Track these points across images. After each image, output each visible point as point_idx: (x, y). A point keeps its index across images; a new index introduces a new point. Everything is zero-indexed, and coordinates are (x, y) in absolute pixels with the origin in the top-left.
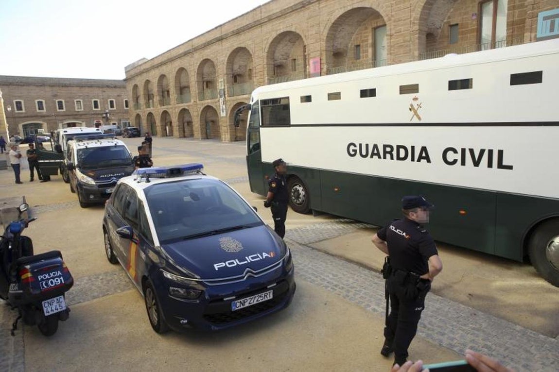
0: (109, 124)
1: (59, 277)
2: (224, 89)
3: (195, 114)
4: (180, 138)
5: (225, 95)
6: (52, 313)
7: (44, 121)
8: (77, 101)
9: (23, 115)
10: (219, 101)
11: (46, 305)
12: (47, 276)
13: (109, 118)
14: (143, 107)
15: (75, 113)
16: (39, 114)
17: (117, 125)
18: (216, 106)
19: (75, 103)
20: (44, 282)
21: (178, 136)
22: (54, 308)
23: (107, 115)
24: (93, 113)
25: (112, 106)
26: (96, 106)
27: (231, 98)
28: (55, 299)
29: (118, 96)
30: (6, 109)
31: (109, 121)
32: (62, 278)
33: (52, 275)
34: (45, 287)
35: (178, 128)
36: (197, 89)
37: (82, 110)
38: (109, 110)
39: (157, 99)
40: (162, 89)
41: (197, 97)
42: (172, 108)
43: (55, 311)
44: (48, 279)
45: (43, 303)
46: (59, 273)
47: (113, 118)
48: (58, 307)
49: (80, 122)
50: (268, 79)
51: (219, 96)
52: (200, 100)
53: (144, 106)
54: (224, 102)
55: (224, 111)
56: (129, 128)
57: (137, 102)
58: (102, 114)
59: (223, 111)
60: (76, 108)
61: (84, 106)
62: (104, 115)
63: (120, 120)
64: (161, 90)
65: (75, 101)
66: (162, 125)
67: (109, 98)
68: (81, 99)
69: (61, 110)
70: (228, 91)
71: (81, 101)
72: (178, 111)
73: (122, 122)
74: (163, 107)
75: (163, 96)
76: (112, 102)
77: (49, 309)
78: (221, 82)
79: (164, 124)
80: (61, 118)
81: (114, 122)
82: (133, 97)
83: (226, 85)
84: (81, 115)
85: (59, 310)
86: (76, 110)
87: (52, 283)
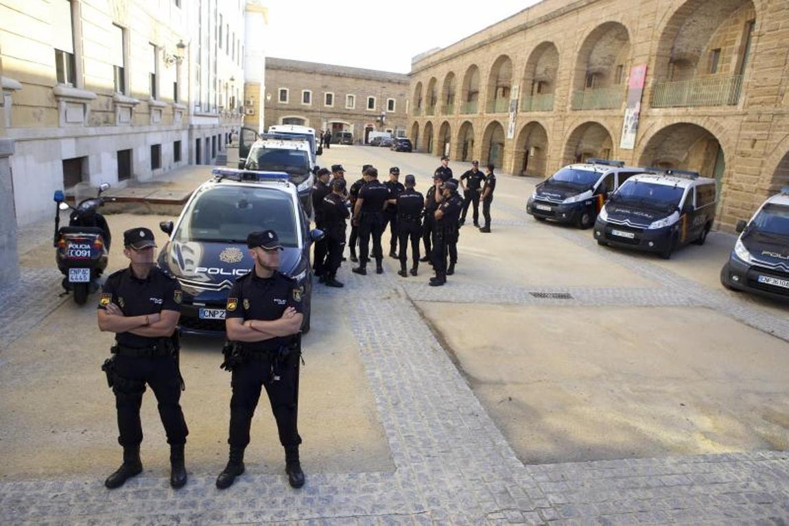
0: (383, 131)
1: (87, 250)
2: (517, 100)
3: (479, 131)
4: (457, 160)
5: (517, 108)
6: (76, 281)
7: (307, 117)
8: (350, 97)
9: (285, 107)
10: (509, 117)
11: (73, 272)
12: (77, 246)
13: (385, 123)
14: (424, 113)
15: (345, 112)
16: (304, 108)
17: (393, 133)
18: (504, 123)
19: (347, 98)
20: (72, 251)
21: (455, 158)
22: (78, 277)
23: (382, 119)
24: (365, 114)
25: (391, 107)
26: (371, 106)
27: (525, 114)
28: (82, 270)
29: (401, 95)
30: (266, 99)
31: (384, 126)
32: (89, 252)
33: (81, 246)
34: (72, 255)
35: (456, 147)
36: (486, 97)
37: (354, 108)
38: (387, 113)
39: (439, 103)
40: (449, 91)
41: (485, 107)
42: (453, 119)
43: (79, 281)
44: (76, 249)
45: (70, 269)
46: (89, 247)
47: (389, 123)
48: (82, 277)
49: (348, 123)
50: (574, 92)
51: (509, 109)
52: (487, 113)
53: (425, 112)
54: (514, 118)
55: (513, 131)
56: (400, 138)
57: (419, 106)
58: (376, 116)
59: (511, 132)
60: (347, 104)
61: (357, 104)
62: (379, 118)
63: (396, 128)
64: (447, 93)
65: (347, 95)
66: (439, 141)
67: (389, 96)
68: (355, 94)
69: (328, 106)
70: (522, 104)
71: (355, 96)
72: (460, 123)
73: (398, 130)
74: (445, 116)
75: (448, 101)
76: (391, 103)
77: (74, 277)
78: (515, 90)
79: (443, 139)
80: (326, 115)
81: (390, 129)
82: (415, 99)
83: (520, 94)
84: (351, 115)
85: (83, 281)
86: (347, 107)
87: (79, 253)
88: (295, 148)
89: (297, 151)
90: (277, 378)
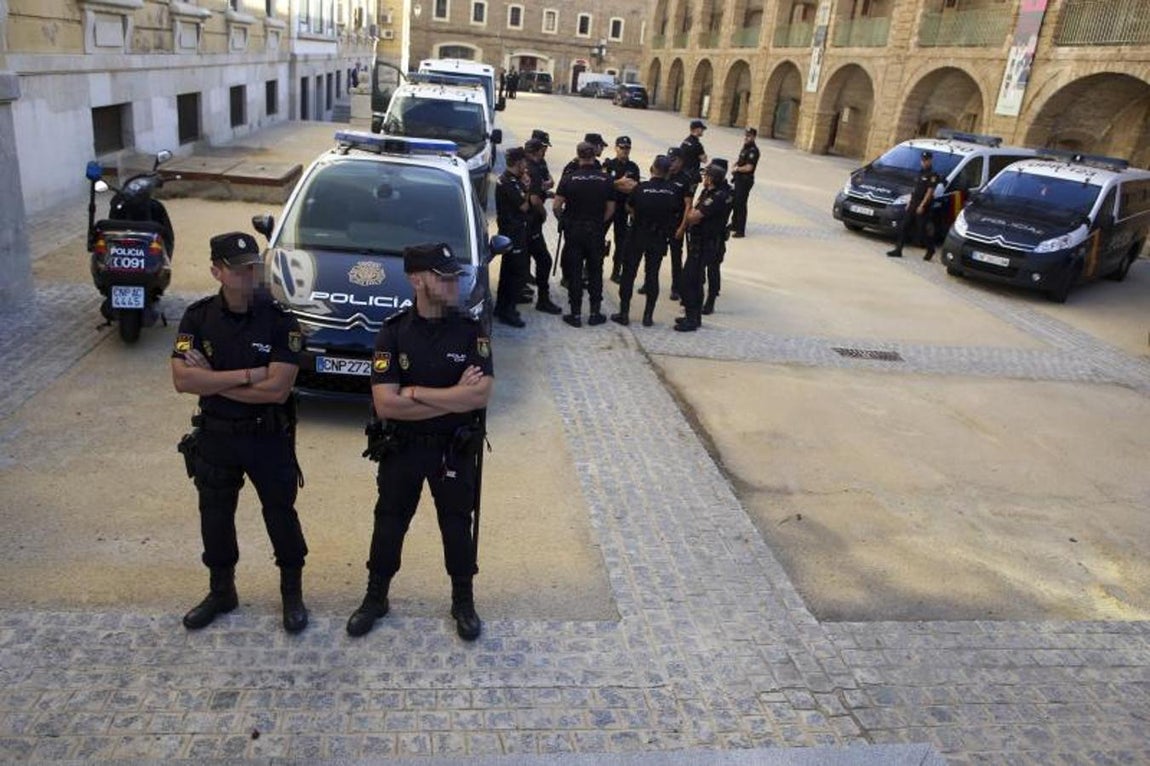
0: (601, 72)
1: (140, 258)
2: (827, 27)
3: (760, 76)
4: (721, 125)
5: (825, 40)
6: (122, 306)
7: (478, 45)
8: (550, 13)
9: (444, 28)
10: (811, 54)
11: (118, 292)
12: (123, 252)
13: (604, 58)
14: (669, 43)
15: (541, 38)
16: (473, 30)
17: (617, 76)
18: (803, 65)
19: (545, 15)
20: (116, 259)
21: (717, 122)
22: (126, 300)
23: (601, 52)
24: (574, 41)
25: (616, 33)
26: (583, 30)
27: (839, 50)
28: (131, 289)
29: (634, 12)
30: (412, 13)
31: (602, 64)
32: (142, 261)
33: (130, 252)
34: (116, 265)
35: (721, 102)
36: (775, 20)
37: (555, 32)
38: (608, 42)
39: (696, 29)
40: (714, 9)
41: (772, 38)
42: (718, 55)
43: (128, 306)
44: (123, 256)
45: (114, 288)
46: (142, 253)
47: (612, 59)
48: (132, 301)
49: (545, 57)
50: (925, 16)
51: (813, 41)
52: (775, 46)
53: (672, 44)
54: (820, 56)
55: (816, 80)
56: (628, 85)
57: (663, 32)
58: (593, 47)
59: (813, 80)
60: (544, 27)
61: (561, 24)
62: (596, 51)
63: (623, 67)
64: (710, 11)
65: (545, 11)
66: (693, 91)
67: (613, 13)
68: (556, 8)
69: (514, 28)
70: (835, 33)
71: (557, 12)
72: (729, 63)
73: (626, 71)
74: (704, 51)
75: (711, 25)
76: (617, 25)
77: (120, 300)
78: (825, 8)
79: (700, 89)
80: (510, 43)
81: (612, 69)
82: (656, 19)
83: (833, 16)
84: (550, 43)
85: (133, 306)
86: (544, 31)
87: (126, 263)
88: (463, 99)
89: (466, 103)
90: (451, 474)
